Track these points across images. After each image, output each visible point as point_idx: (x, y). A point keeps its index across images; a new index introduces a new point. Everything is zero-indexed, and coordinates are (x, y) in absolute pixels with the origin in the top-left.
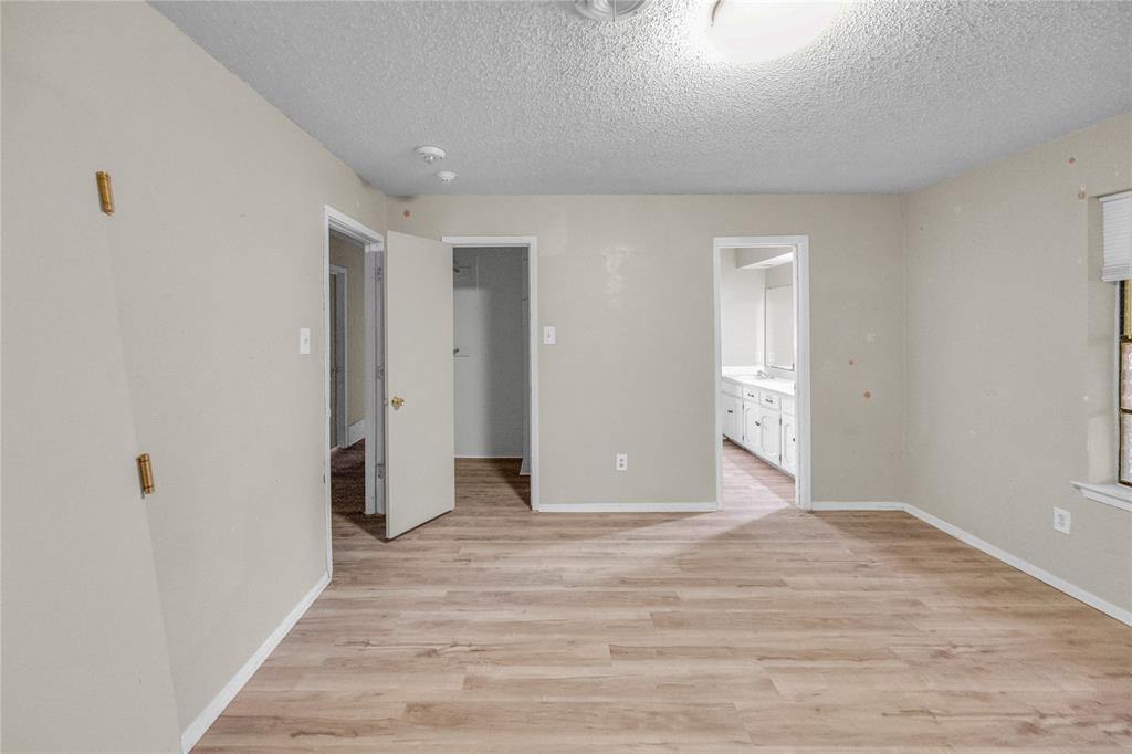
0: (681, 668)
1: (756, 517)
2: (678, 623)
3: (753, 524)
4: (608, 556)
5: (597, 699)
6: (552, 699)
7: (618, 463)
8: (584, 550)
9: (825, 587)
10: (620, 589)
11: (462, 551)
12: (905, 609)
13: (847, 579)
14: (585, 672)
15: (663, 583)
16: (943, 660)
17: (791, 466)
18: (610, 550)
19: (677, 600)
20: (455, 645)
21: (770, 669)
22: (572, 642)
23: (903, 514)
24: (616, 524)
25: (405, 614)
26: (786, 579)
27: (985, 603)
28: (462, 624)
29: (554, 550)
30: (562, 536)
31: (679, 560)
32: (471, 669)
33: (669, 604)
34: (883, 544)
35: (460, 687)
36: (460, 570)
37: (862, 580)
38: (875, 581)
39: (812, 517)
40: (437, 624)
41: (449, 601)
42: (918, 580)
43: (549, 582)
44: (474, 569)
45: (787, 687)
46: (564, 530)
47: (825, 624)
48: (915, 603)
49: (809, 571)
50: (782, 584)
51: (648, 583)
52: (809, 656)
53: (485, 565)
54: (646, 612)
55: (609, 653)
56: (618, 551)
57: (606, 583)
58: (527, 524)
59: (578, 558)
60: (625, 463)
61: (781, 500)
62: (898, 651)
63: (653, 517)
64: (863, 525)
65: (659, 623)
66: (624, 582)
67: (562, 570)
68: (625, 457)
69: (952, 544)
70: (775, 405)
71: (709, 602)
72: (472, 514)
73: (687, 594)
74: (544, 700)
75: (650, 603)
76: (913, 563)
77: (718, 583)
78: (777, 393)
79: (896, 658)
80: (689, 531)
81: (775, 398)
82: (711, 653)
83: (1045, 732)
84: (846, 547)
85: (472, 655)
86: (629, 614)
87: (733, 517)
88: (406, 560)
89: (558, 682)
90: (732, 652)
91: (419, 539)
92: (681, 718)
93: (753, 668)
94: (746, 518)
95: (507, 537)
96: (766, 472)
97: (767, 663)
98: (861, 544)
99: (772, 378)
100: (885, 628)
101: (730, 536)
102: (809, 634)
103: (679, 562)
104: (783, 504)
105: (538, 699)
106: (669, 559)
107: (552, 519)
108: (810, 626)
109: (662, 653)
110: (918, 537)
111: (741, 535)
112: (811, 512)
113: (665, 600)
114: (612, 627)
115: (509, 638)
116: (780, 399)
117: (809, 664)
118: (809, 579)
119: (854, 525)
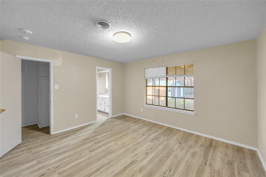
0: (104, 148)
1: (104, 121)
2: (99, 142)
3: (104, 122)
4: (78, 137)
5: (91, 160)
6: (82, 165)
7: (76, 116)
8: (72, 138)
9: (118, 128)
10: (85, 141)
11: (33, 152)
12: (129, 127)
13: (121, 126)
14: (87, 157)
15: (93, 137)
16: (134, 131)
17: (107, 111)
18: (79, 136)
19: (97, 139)
20: (49, 170)
21: (116, 142)
22: (81, 154)
23: (124, 115)
24: (76, 131)
25: (23, 173)
26: (113, 129)
27: (135, 123)
28: (48, 165)
29: (64, 141)
30: (64, 137)
31: (94, 132)
32: (59, 171)
33: (96, 140)
34: (123, 120)
35: (58, 175)
36: (36, 156)
37: (123, 125)
38: (124, 125)
39: (112, 119)
40: (39, 169)
41: (38, 163)
42: (128, 123)
43: (67, 147)
44: (41, 154)
45: (119, 143)
46: (64, 136)
47: (120, 133)
48: (129, 126)
49: (115, 127)
50: (113, 130)
51: (90, 138)
52: (120, 138)
53: (45, 151)
54: (93, 143)
55: (89, 152)
56: (81, 135)
57: (81, 142)
58: (51, 138)
59: (71, 140)
60: (77, 116)
61: (106, 117)
62: (130, 132)
63: (84, 127)
64: (120, 118)
65: (96, 143)
66: (85, 140)
67: (69, 143)
68: (77, 115)
69: (130, 117)
70: (104, 100)
71: (103, 137)
72: (29, 142)
73: (98, 137)
74: (81, 165)
75: (93, 141)
76: (127, 121)
77: (103, 133)
78: (104, 97)
79: (129, 133)
80: (93, 127)
81: (104, 99)
82: (107, 144)
83: (145, 134)
84: (119, 122)
85: (56, 169)
86: (90, 144)
87: (100, 122)
88: (11, 162)
89: (82, 161)
90: (110, 142)
91: (10, 155)
92: (107, 154)
93: (114, 143)
94: (102, 122)
95: (47, 143)
96: (102, 113)
97: (115, 141)
98: (120, 121)
99: (101, 95)
100: (127, 130)
101: (101, 125)
102: (119, 135)
103: (94, 133)
104: (108, 118)
105: (79, 166)
106: (92, 133)
107: (59, 134)
108: (119, 134)
109: (99, 147)
110: (126, 117)
111: (103, 125)
112: (112, 118)
113: (95, 140)
114: (87, 148)
115: (64, 161)
116: (105, 99)
117: (120, 139)
118: (116, 128)
119: (118, 118)
